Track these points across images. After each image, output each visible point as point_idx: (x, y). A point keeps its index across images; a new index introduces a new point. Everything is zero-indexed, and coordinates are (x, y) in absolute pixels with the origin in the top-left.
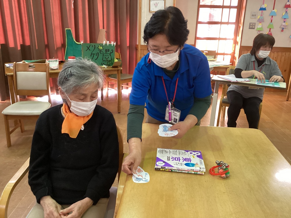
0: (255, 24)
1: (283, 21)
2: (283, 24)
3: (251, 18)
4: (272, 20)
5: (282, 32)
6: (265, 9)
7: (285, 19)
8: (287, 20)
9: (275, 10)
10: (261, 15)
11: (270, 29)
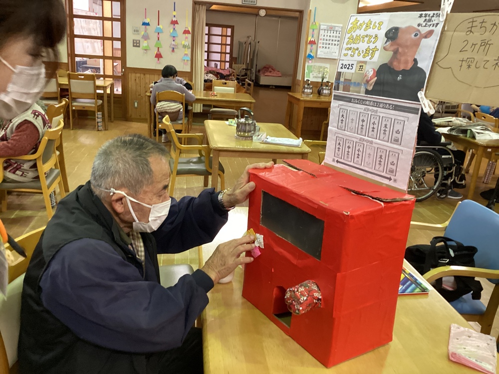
0: (139, 41)
1: (171, 39)
2: (173, 43)
3: (134, 34)
4: (158, 38)
5: (173, 53)
6: (148, 24)
7: (174, 37)
8: (176, 38)
9: (161, 26)
10: (146, 31)
11: (158, 48)
